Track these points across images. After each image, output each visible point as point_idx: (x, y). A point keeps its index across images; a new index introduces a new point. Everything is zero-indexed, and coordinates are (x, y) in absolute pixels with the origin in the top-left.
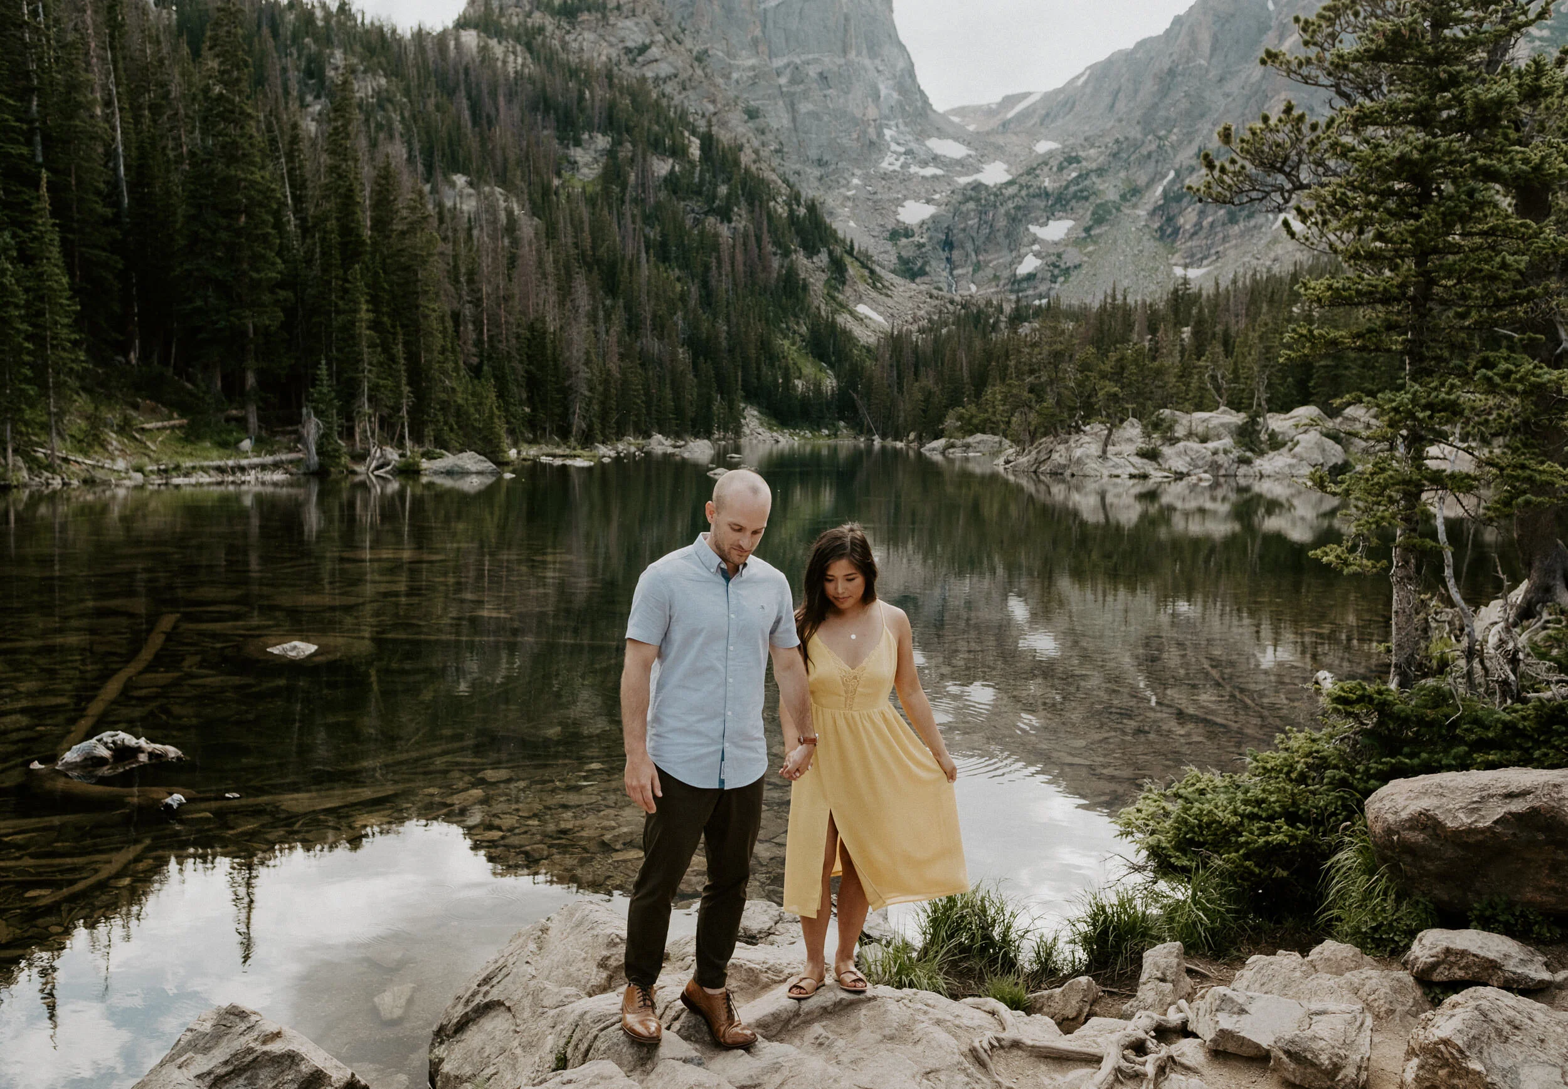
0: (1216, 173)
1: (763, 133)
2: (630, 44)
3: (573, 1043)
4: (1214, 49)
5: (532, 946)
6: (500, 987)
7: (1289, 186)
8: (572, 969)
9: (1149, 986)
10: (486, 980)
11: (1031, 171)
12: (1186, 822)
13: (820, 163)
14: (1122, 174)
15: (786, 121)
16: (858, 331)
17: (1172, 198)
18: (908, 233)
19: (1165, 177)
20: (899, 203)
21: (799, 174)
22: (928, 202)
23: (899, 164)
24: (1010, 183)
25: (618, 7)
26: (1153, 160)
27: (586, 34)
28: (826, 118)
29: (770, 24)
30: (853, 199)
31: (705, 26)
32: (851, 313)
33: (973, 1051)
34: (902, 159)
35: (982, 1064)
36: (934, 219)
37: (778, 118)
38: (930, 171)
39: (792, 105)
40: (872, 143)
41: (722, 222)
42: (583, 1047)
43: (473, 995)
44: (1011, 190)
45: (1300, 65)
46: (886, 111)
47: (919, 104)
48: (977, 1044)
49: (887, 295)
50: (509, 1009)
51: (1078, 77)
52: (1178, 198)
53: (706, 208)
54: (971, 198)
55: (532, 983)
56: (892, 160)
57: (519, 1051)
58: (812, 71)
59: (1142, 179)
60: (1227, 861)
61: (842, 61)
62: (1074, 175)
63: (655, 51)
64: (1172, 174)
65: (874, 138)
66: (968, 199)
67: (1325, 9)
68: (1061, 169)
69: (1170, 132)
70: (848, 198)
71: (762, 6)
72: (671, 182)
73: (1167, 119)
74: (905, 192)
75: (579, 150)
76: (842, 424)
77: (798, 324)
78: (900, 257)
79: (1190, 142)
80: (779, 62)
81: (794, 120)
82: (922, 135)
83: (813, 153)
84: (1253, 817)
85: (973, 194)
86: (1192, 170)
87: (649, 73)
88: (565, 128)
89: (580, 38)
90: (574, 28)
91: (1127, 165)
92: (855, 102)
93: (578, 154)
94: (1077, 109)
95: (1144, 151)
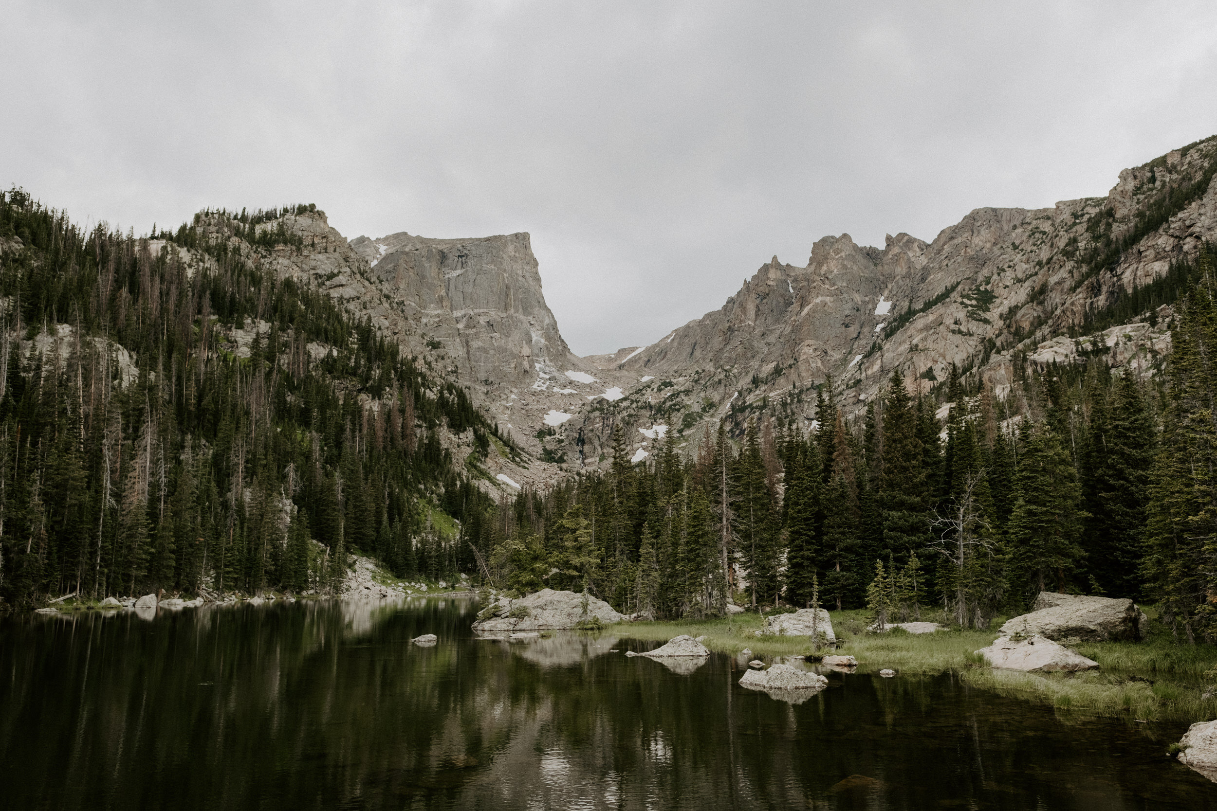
1: (443, 358)
2: (320, 272)
4: (757, 315)
11: (639, 391)
13: (487, 382)
14: (702, 394)
15: (462, 352)
16: (494, 494)
17: (738, 409)
18: (550, 432)
19: (731, 397)
20: (545, 411)
21: (469, 388)
22: (565, 412)
23: (545, 386)
24: (625, 399)
26: (723, 385)
27: (280, 260)
28: (492, 352)
29: (452, 287)
30: (511, 408)
32: (490, 479)
34: (548, 383)
36: (570, 423)
37: (455, 350)
38: (567, 391)
39: (467, 343)
40: (526, 371)
41: (373, 398)
44: (625, 404)
46: (536, 351)
47: (560, 348)
49: (524, 467)
51: (667, 337)
52: (742, 409)
53: (359, 386)
54: (597, 409)
56: (540, 383)
58: (482, 320)
59: (716, 398)
61: (504, 315)
62: (669, 394)
63: (341, 279)
64: (736, 394)
65: (528, 368)
66: (593, 410)
68: (659, 390)
69: (732, 367)
70: (507, 408)
71: (447, 276)
72: (328, 365)
73: (730, 358)
74: (549, 404)
75: (240, 332)
77: (437, 485)
78: (545, 450)
79: (747, 373)
80: (457, 314)
81: (468, 353)
82: (562, 369)
83: (482, 376)
85: (598, 406)
86: (750, 391)
87: (335, 294)
88: (231, 314)
89: (274, 262)
90: (270, 254)
91: (705, 388)
92: (512, 343)
93: (239, 335)
94: (668, 356)
95: (716, 379)
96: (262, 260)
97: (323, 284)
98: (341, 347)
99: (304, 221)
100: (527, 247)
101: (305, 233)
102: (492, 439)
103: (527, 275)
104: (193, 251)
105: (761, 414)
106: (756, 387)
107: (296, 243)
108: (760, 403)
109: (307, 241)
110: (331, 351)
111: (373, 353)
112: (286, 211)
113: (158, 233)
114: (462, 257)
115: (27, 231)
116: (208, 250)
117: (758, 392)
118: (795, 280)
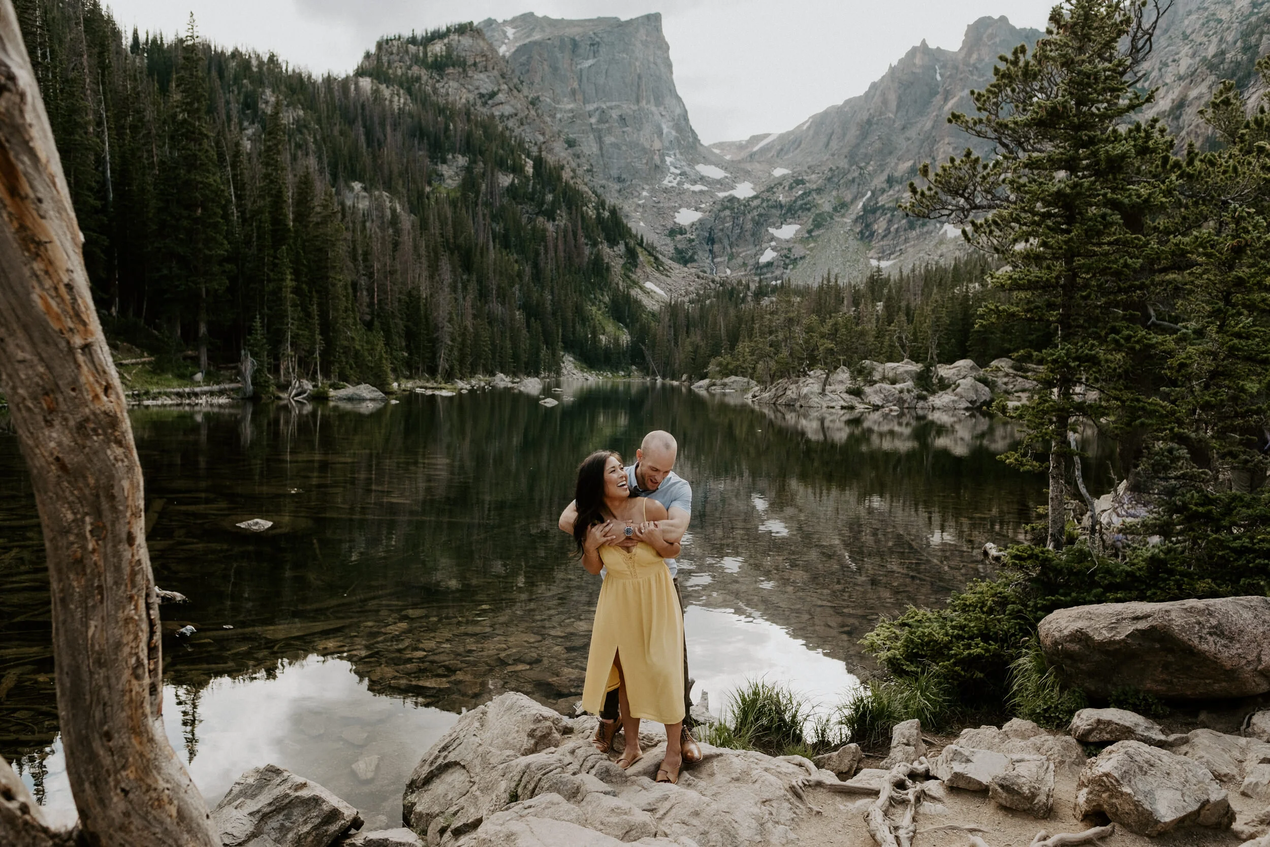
0: (918, 197)
1: (578, 157)
2: (483, 91)
3: (522, 784)
4: (899, 107)
5: (477, 724)
6: (456, 752)
7: (968, 207)
8: (509, 738)
9: (898, 749)
10: (444, 748)
11: (770, 189)
12: (912, 641)
13: (619, 180)
14: (834, 193)
15: (595, 149)
16: (646, 301)
17: (871, 210)
18: (682, 231)
19: (863, 196)
20: (676, 210)
21: (604, 187)
22: (696, 209)
23: (676, 182)
24: (755, 197)
25: (475, 64)
26: (856, 183)
27: (451, 83)
28: (624, 148)
29: (584, 79)
30: (643, 206)
31: (537, 79)
32: (641, 288)
33: (792, 789)
34: (678, 178)
35: (799, 796)
36: (701, 222)
37: (589, 147)
38: (698, 187)
39: (600, 138)
40: (657, 167)
42: (530, 787)
43: (436, 758)
44: (756, 203)
45: (975, 123)
46: (667, 144)
47: (691, 139)
48: (794, 783)
49: (667, 276)
50: (464, 767)
51: (804, 124)
52: (874, 211)
53: (537, 210)
54: (727, 208)
55: (480, 749)
56: (671, 179)
57: (478, 793)
58: (615, 114)
59: (848, 197)
60: (943, 666)
61: (635, 108)
62: (800, 192)
63: (501, 97)
64: (869, 194)
65: (658, 162)
66: (725, 208)
67: (992, 86)
68: (791, 188)
69: (868, 164)
70: (639, 205)
71: (579, 67)
72: (511, 190)
73: (866, 155)
74: (680, 202)
75: (445, 166)
76: (634, 367)
77: (602, 295)
78: (676, 249)
79: (882, 171)
80: (590, 107)
81: (601, 149)
82: (692, 162)
83: (614, 173)
84: (959, 638)
85: (729, 204)
86: (883, 191)
87: (497, 112)
88: (436, 150)
89: (446, 86)
90: (442, 78)
91: (838, 187)
92: (645, 137)
93: (444, 169)
94: (802, 146)
95: (850, 177)
96: (438, 85)
97: (487, 103)
98: (520, 175)
99: (466, 41)
100: (658, 29)
101: (468, 53)
102: (639, 250)
103: (659, 61)
104: (389, 86)
105: (893, 216)
106: (890, 187)
107: (461, 63)
108: (892, 204)
110: (513, 179)
111: (546, 179)
112: (448, 30)
114: (592, 45)
116: (401, 84)
117: (891, 192)
118: (944, 67)
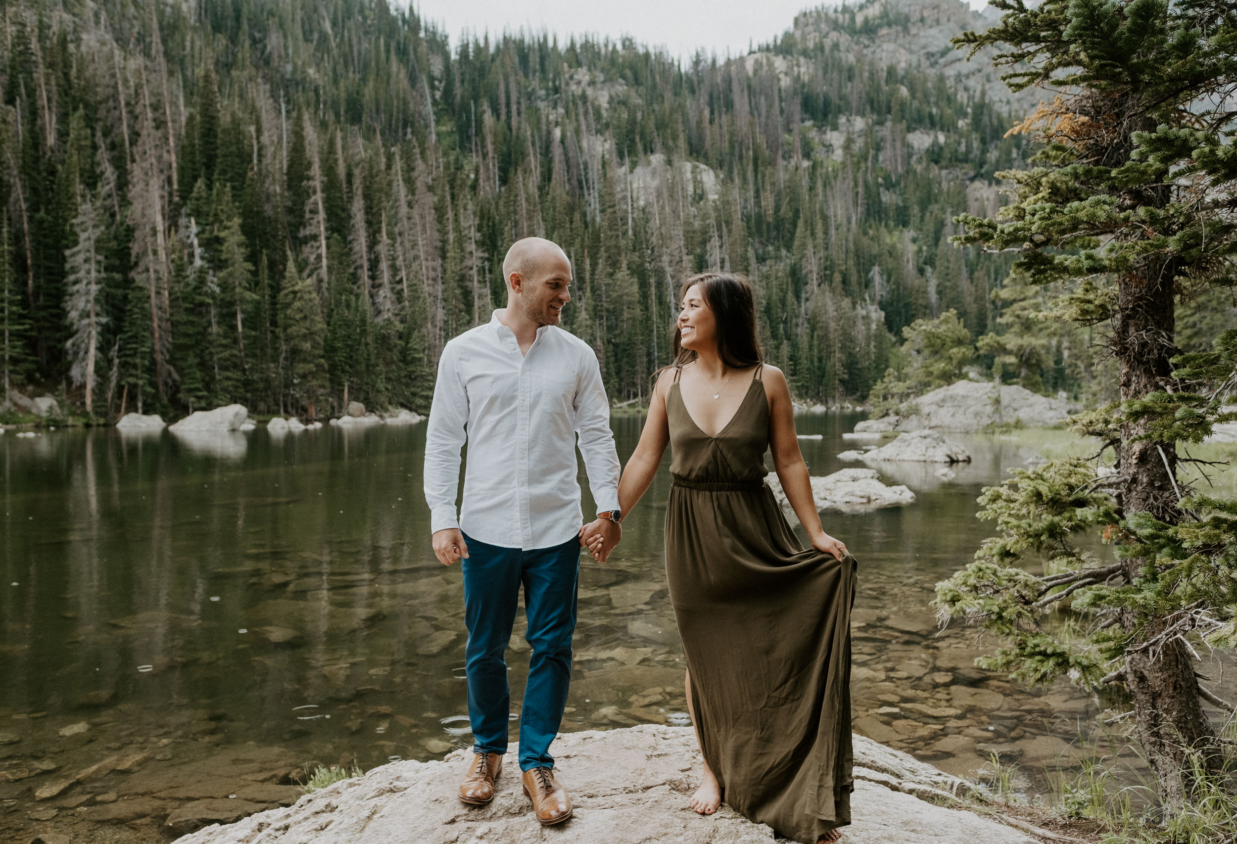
2: (932, 49)
27: (886, 46)
41: (989, 185)
75: (835, 134)
87: (950, 72)
88: (825, 115)
89: (878, 50)
90: (874, 42)
96: (865, 51)
97: (936, 63)
98: (948, 131)
101: (912, 8)
104: (789, 58)
107: (902, 22)
109: (915, 17)
110: (936, 137)
111: (988, 131)
113: (755, 47)
115: (628, 73)
116: (805, 53)
